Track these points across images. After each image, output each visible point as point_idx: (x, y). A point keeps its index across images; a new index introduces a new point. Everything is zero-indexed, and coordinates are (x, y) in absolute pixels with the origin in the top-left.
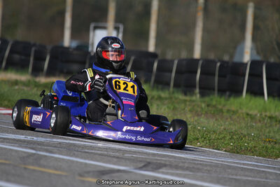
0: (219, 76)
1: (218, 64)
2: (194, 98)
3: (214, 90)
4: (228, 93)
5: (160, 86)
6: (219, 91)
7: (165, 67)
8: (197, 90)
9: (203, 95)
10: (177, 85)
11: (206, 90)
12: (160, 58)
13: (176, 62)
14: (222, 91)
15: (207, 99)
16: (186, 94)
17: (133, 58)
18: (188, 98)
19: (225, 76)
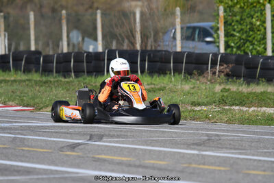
0: (87, 62)
1: (85, 54)
2: (71, 79)
3: (84, 72)
4: (94, 74)
5: (46, 74)
6: (87, 72)
7: (48, 60)
8: (73, 74)
9: (77, 76)
10: (57, 72)
11: (78, 73)
12: (44, 53)
13: (55, 55)
14: (90, 73)
15: (80, 79)
16: (65, 77)
17: (25, 56)
18: (67, 80)
19: (91, 62)
